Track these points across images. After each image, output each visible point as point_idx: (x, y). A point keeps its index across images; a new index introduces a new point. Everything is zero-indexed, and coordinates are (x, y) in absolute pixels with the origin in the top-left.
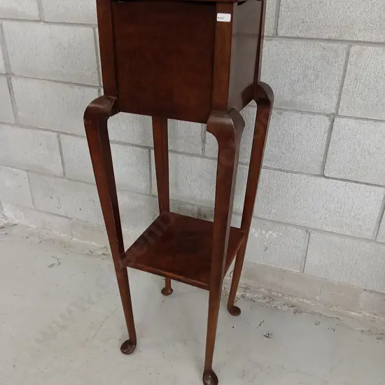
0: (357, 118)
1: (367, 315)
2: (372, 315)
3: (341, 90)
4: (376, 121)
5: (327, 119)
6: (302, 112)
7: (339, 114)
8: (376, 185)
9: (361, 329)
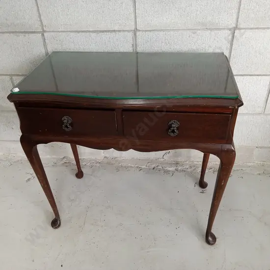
0: (251, 29)
1: (259, 163)
2: (262, 163)
3: (239, 9)
4: (264, 28)
5: (229, 32)
6: (211, 29)
7: (238, 27)
8: (264, 75)
9: (258, 173)
